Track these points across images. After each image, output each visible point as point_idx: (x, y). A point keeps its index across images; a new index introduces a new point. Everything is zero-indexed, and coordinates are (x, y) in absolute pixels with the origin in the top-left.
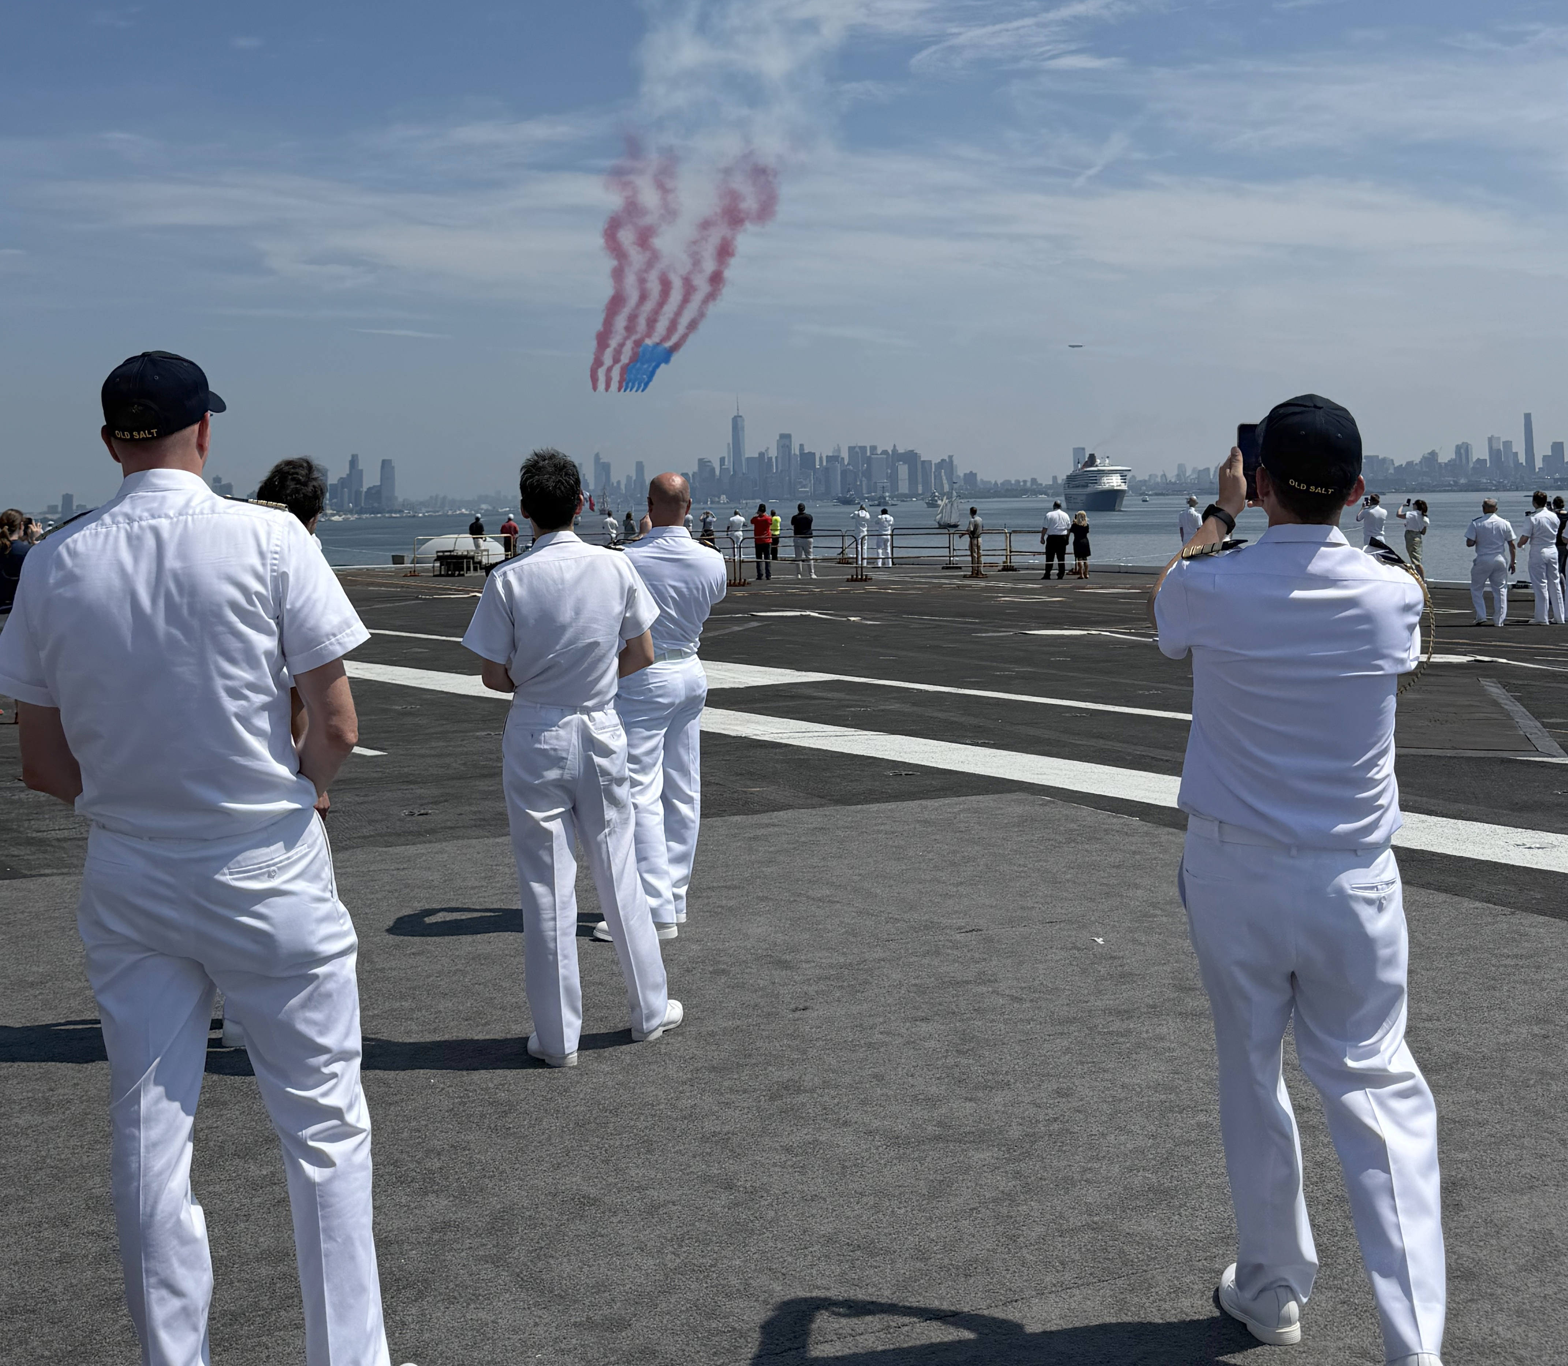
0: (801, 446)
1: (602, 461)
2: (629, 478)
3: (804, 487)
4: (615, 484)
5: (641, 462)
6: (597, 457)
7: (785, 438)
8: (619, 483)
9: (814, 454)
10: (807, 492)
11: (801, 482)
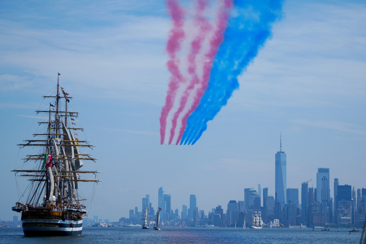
0: (336, 180)
1: (164, 193)
2: (184, 207)
3: (345, 215)
4: (174, 212)
5: (194, 196)
6: (161, 191)
7: (323, 172)
8: (177, 211)
9: (351, 186)
10: (348, 220)
11: (342, 211)
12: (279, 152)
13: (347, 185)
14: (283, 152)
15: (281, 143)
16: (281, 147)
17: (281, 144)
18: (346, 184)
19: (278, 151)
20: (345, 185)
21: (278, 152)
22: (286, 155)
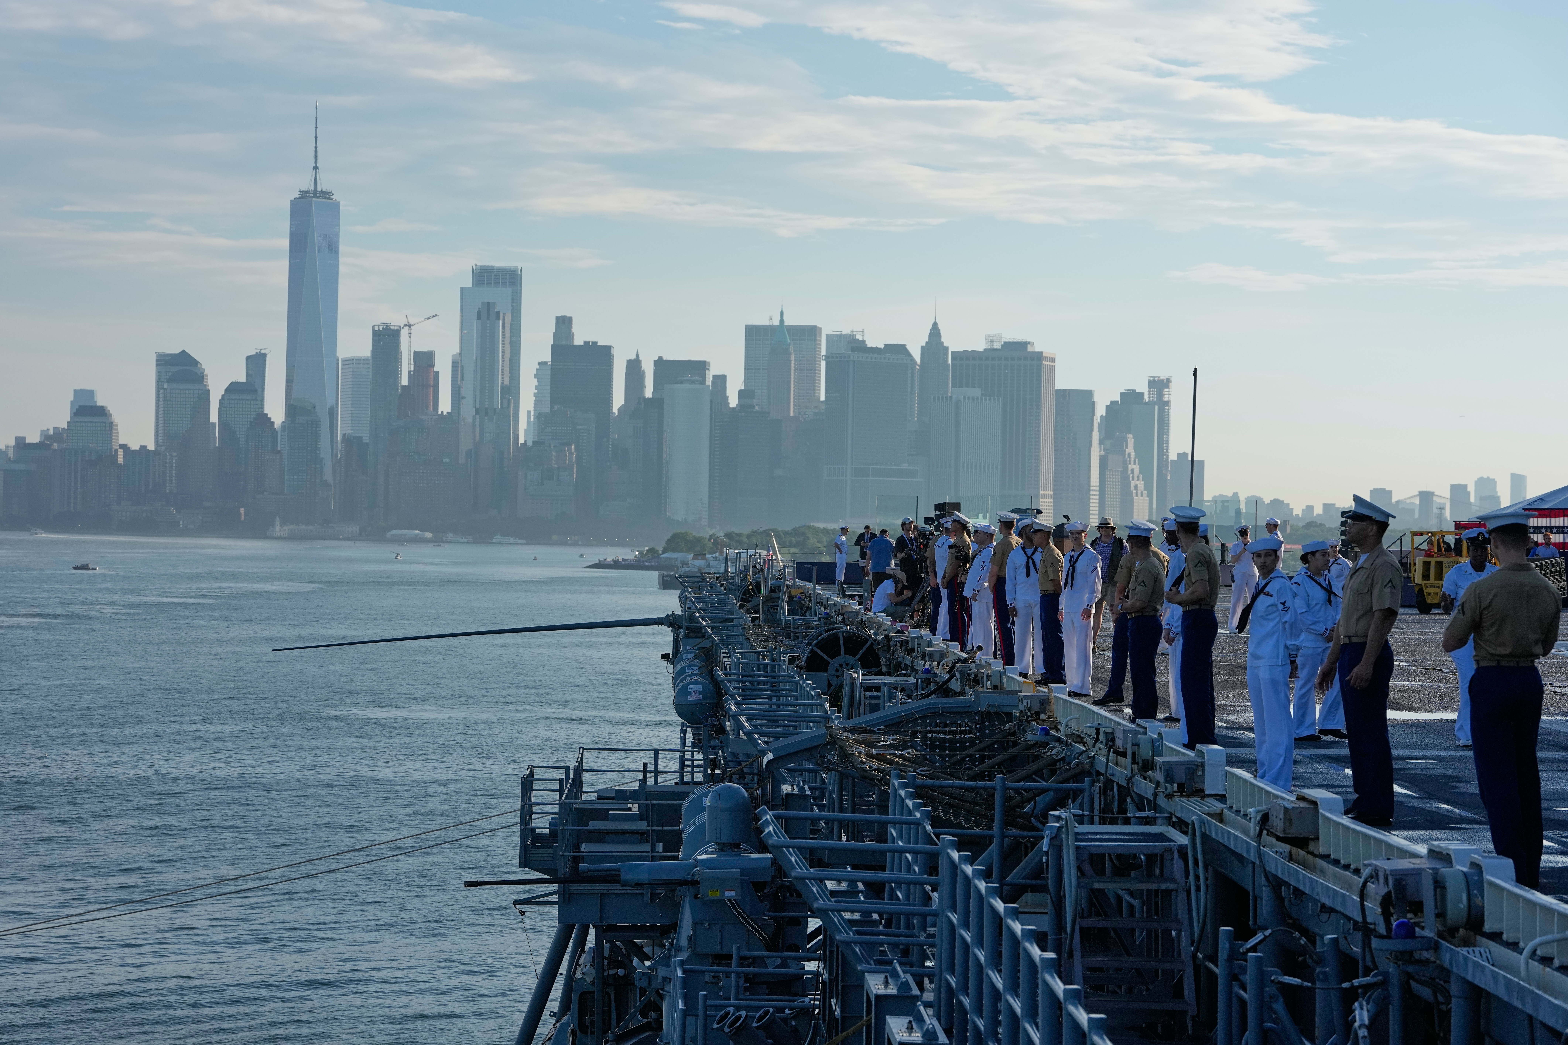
7: (494, 284)
12: (308, 192)
13: (595, 343)
14: (322, 192)
15: (316, 152)
16: (316, 168)
17: (316, 157)
18: (591, 339)
19: (305, 189)
20: (586, 343)
21: (303, 194)
22: (337, 205)
